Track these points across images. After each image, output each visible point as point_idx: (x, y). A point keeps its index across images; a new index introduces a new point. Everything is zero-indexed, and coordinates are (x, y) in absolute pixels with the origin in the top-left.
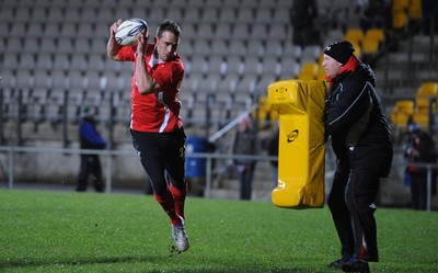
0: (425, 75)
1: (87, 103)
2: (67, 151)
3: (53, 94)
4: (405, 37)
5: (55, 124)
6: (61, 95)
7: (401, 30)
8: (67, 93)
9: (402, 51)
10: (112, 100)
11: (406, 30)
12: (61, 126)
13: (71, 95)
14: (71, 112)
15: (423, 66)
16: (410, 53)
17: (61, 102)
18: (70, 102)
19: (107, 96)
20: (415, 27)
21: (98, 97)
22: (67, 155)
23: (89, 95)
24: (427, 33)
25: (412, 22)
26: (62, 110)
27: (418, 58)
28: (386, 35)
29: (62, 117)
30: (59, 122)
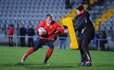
0: (98, 16)
1: (11, 24)
2: (6, 36)
3: (2, 21)
4: (93, 6)
5: (3, 29)
6: (4, 22)
7: (92, 5)
8: (6, 21)
9: (92, 10)
10: (18, 23)
11: (93, 5)
12: (5, 30)
13: (7, 22)
14: (7, 26)
15: (97, 14)
16: (94, 10)
17: (4, 23)
18: (7, 23)
19: (17, 22)
20: (95, 4)
21: (14, 22)
22: (6, 37)
23: (12, 22)
24: (98, 5)
25: (95, 3)
26: (5, 25)
27: (96, 12)
28: (88, 6)
29: (5, 27)
30: (4, 28)
